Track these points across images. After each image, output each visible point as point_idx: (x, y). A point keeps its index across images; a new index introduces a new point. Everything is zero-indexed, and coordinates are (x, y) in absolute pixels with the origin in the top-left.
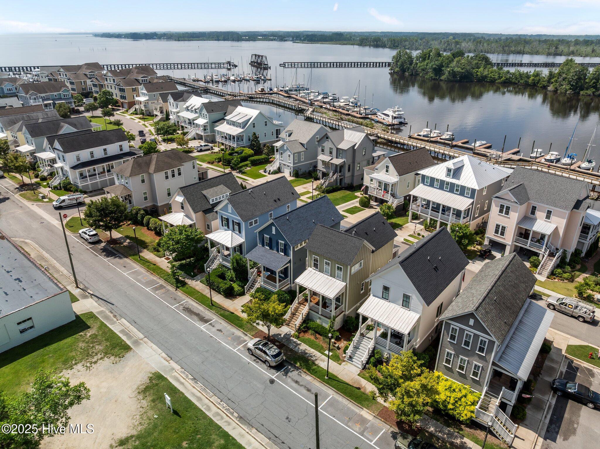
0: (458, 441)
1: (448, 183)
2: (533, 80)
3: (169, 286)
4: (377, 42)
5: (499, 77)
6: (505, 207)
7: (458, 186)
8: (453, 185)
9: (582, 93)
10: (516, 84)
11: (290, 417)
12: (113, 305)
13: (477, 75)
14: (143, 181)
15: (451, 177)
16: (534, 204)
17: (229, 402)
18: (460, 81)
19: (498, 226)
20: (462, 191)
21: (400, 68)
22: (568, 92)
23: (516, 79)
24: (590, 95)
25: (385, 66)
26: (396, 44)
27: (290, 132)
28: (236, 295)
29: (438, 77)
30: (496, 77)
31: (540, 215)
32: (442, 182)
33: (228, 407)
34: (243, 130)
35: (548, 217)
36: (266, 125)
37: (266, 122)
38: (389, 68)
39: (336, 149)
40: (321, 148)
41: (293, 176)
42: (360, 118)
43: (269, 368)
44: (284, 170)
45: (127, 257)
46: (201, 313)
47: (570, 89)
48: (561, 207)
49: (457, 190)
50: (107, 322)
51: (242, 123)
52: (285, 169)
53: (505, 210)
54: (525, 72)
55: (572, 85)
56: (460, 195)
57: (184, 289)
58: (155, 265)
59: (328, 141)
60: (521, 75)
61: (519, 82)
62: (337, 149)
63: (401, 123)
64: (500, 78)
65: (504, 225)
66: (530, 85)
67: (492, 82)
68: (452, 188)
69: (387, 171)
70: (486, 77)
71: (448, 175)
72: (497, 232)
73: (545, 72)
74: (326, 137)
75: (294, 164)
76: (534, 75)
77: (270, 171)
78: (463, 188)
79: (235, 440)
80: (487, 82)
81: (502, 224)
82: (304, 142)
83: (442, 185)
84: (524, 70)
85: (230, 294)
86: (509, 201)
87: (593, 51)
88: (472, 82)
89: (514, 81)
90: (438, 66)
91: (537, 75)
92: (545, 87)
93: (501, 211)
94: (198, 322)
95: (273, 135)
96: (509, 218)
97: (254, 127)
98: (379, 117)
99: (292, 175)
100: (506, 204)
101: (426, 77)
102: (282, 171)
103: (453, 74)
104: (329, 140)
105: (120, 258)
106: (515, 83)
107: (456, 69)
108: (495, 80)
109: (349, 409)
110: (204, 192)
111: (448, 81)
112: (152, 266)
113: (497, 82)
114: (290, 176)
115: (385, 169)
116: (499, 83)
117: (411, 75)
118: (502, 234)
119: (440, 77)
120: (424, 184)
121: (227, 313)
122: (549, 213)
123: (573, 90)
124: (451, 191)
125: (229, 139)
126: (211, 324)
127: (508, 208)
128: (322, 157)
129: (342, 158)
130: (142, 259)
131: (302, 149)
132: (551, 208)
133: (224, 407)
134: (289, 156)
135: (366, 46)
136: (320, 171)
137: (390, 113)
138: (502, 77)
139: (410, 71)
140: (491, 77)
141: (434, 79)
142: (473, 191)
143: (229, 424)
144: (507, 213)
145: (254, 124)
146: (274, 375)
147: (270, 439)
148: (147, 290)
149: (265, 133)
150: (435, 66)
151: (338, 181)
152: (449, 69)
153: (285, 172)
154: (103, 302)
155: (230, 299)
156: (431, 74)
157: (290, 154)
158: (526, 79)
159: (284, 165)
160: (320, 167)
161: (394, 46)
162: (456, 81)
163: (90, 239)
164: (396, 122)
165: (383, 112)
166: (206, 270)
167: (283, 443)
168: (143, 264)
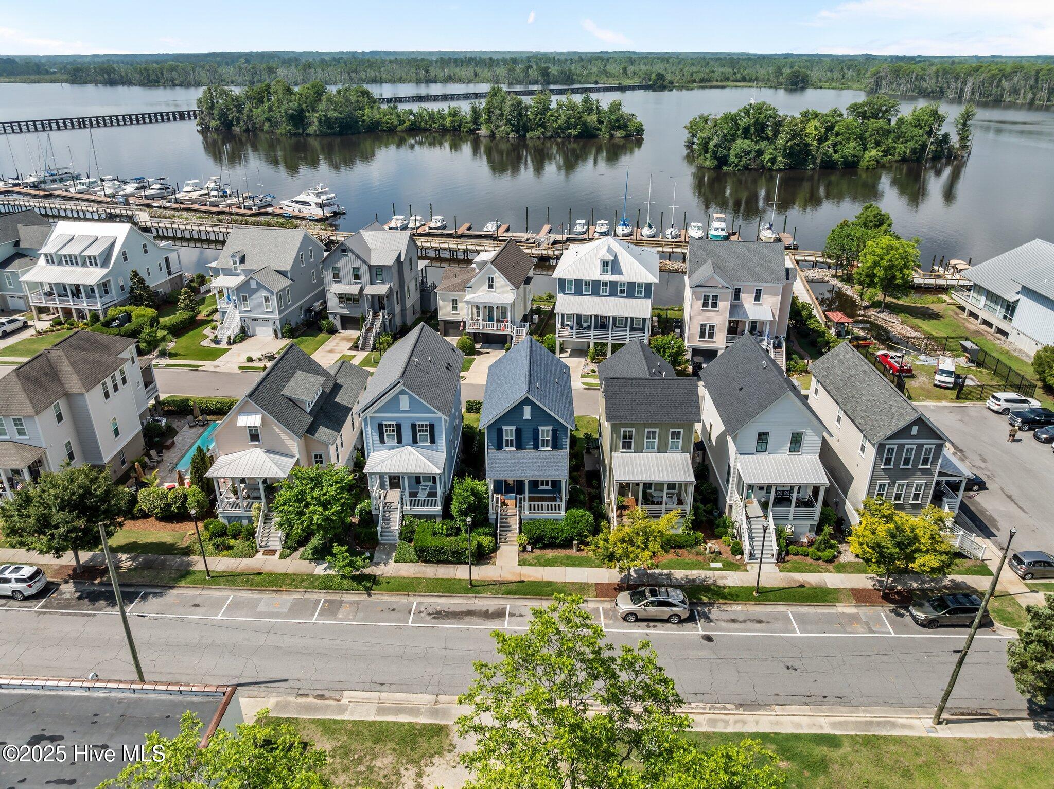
0: (946, 582)
1: (605, 284)
2: (452, 122)
3: (345, 596)
4: (109, 75)
5: (399, 121)
6: (711, 298)
7: (622, 284)
8: (614, 284)
9: (529, 135)
10: (428, 130)
11: (789, 665)
12: (286, 680)
13: (364, 121)
14: (60, 418)
15: (610, 273)
16: (738, 284)
17: (699, 697)
18: (341, 134)
19: (703, 327)
20: (631, 290)
21: (220, 119)
22: (510, 136)
23: (426, 122)
24: (539, 138)
25: (175, 119)
26: (152, 77)
27: (241, 254)
28: (489, 554)
29: (301, 130)
30: (395, 122)
31: (747, 299)
32: (596, 284)
33: (709, 705)
34: (104, 271)
35: (757, 298)
36: (146, 251)
37: (145, 246)
38: (196, 122)
39: (367, 268)
40: (330, 272)
41: (283, 337)
42: (252, 215)
43: (680, 625)
44: (254, 330)
45: (172, 588)
46: (473, 608)
47: (512, 131)
48: (772, 281)
49: (622, 291)
50: (324, 714)
51: (100, 255)
52: (257, 328)
53: (710, 301)
54: (436, 110)
55: (513, 125)
56: (628, 296)
57: (384, 586)
58: (260, 574)
59: (347, 256)
60: (431, 116)
61: (431, 126)
62: (370, 267)
63: (336, 214)
64: (402, 122)
65: (712, 323)
66: (448, 131)
67: (392, 130)
68: (614, 289)
69: (491, 286)
70: (378, 123)
71: (604, 271)
72: (702, 335)
73: (465, 108)
74: (340, 251)
75: (280, 312)
76: (450, 115)
77: (229, 338)
78: (631, 285)
79: (779, 734)
80: (382, 131)
81: (708, 323)
82: (287, 267)
83: (596, 288)
84: (434, 107)
85: (482, 556)
86: (716, 287)
87: (476, 74)
88: (359, 133)
89: (423, 125)
90: (296, 110)
91: (455, 114)
92: (472, 132)
93: (705, 304)
94: (489, 623)
95: (161, 269)
96: (718, 311)
97: (125, 259)
98: (285, 208)
99: (280, 335)
100: (711, 292)
101: (278, 132)
102: (250, 332)
103: (326, 122)
104: (350, 254)
105: (161, 595)
106: (425, 130)
107: (333, 114)
108: (396, 127)
109: (823, 614)
110: (286, 392)
111: (321, 135)
112: (257, 579)
113: (398, 129)
114: (277, 337)
115: (487, 283)
116: (402, 131)
117: (247, 131)
118: (711, 335)
119: (304, 130)
120: (564, 294)
121: (513, 587)
122: (758, 292)
123: (517, 132)
124: (613, 294)
125: (73, 295)
126: (511, 615)
127: (715, 298)
128: (336, 288)
129: (383, 282)
130: (214, 574)
131: (285, 283)
132: (759, 285)
133: (704, 709)
134: (267, 299)
135: (85, 83)
136: (336, 314)
137: (312, 199)
138: (404, 122)
139: (242, 123)
140: (387, 123)
141: (295, 134)
142: (648, 286)
143: (744, 723)
144: (714, 305)
145: (124, 253)
146: (698, 629)
147: (806, 704)
148: (314, 621)
149: (148, 269)
150: (291, 111)
151: (387, 323)
152: (317, 115)
153: (258, 333)
154: (256, 687)
155: (485, 564)
156: (285, 128)
157: (268, 295)
158: (441, 121)
159: (256, 320)
160: (335, 307)
161: (149, 81)
162: (334, 134)
163: (30, 586)
164: (328, 212)
165: (295, 199)
166: (380, 538)
167: (824, 697)
168: (233, 583)
